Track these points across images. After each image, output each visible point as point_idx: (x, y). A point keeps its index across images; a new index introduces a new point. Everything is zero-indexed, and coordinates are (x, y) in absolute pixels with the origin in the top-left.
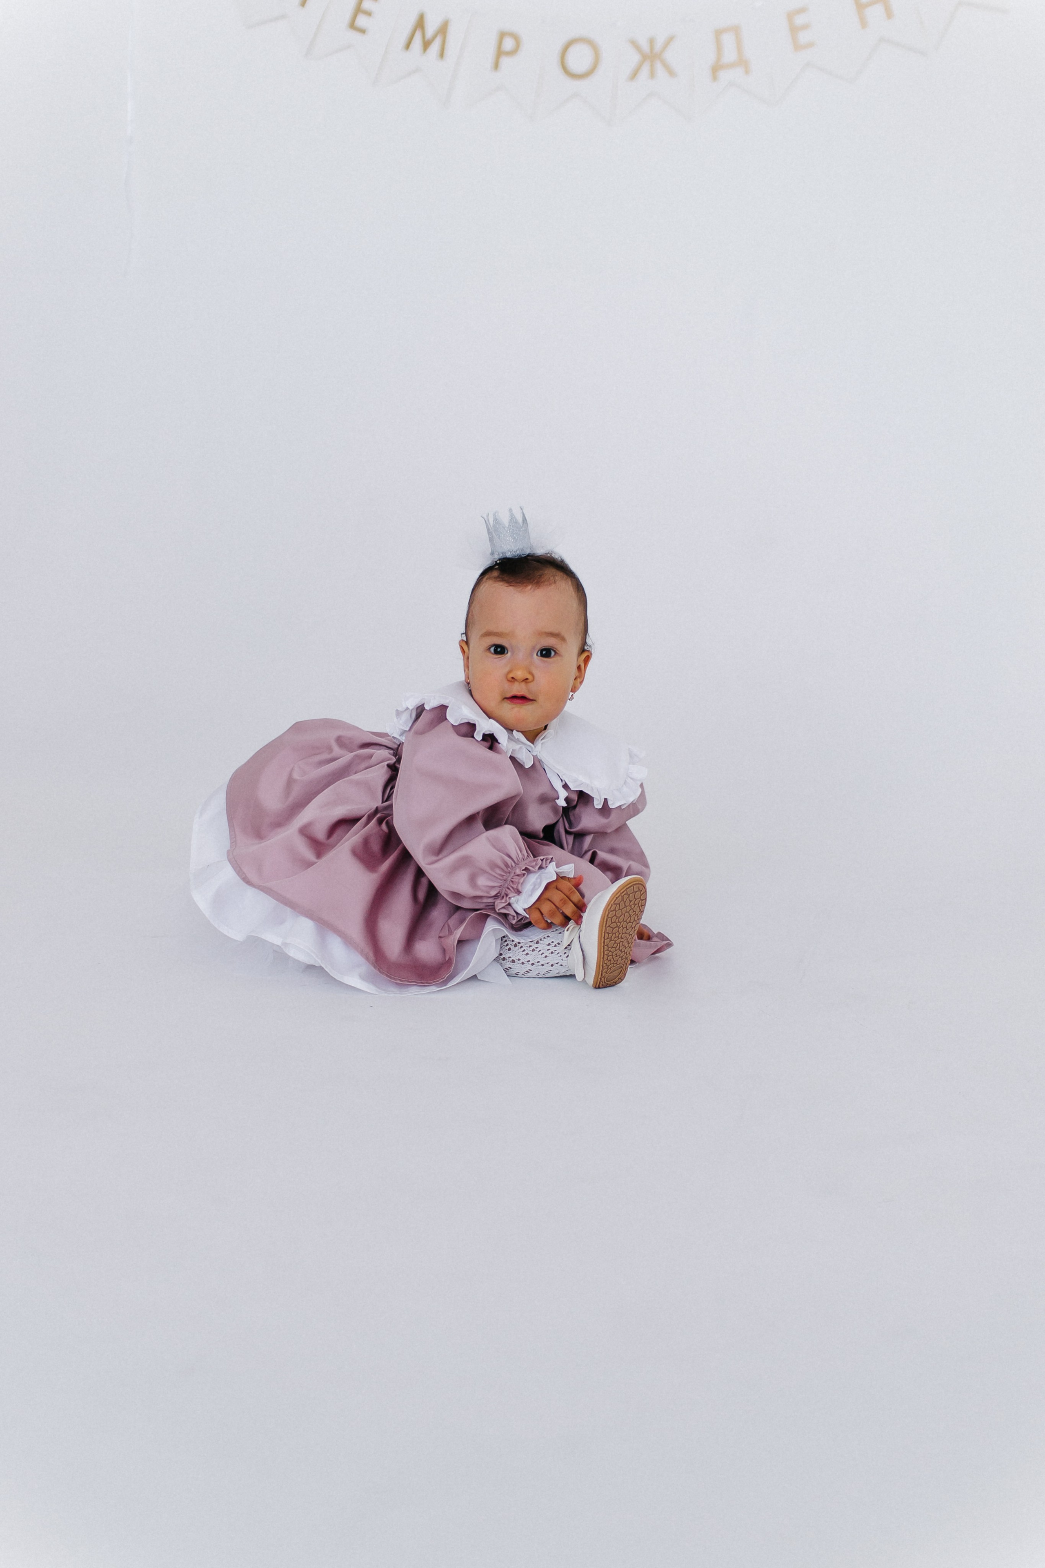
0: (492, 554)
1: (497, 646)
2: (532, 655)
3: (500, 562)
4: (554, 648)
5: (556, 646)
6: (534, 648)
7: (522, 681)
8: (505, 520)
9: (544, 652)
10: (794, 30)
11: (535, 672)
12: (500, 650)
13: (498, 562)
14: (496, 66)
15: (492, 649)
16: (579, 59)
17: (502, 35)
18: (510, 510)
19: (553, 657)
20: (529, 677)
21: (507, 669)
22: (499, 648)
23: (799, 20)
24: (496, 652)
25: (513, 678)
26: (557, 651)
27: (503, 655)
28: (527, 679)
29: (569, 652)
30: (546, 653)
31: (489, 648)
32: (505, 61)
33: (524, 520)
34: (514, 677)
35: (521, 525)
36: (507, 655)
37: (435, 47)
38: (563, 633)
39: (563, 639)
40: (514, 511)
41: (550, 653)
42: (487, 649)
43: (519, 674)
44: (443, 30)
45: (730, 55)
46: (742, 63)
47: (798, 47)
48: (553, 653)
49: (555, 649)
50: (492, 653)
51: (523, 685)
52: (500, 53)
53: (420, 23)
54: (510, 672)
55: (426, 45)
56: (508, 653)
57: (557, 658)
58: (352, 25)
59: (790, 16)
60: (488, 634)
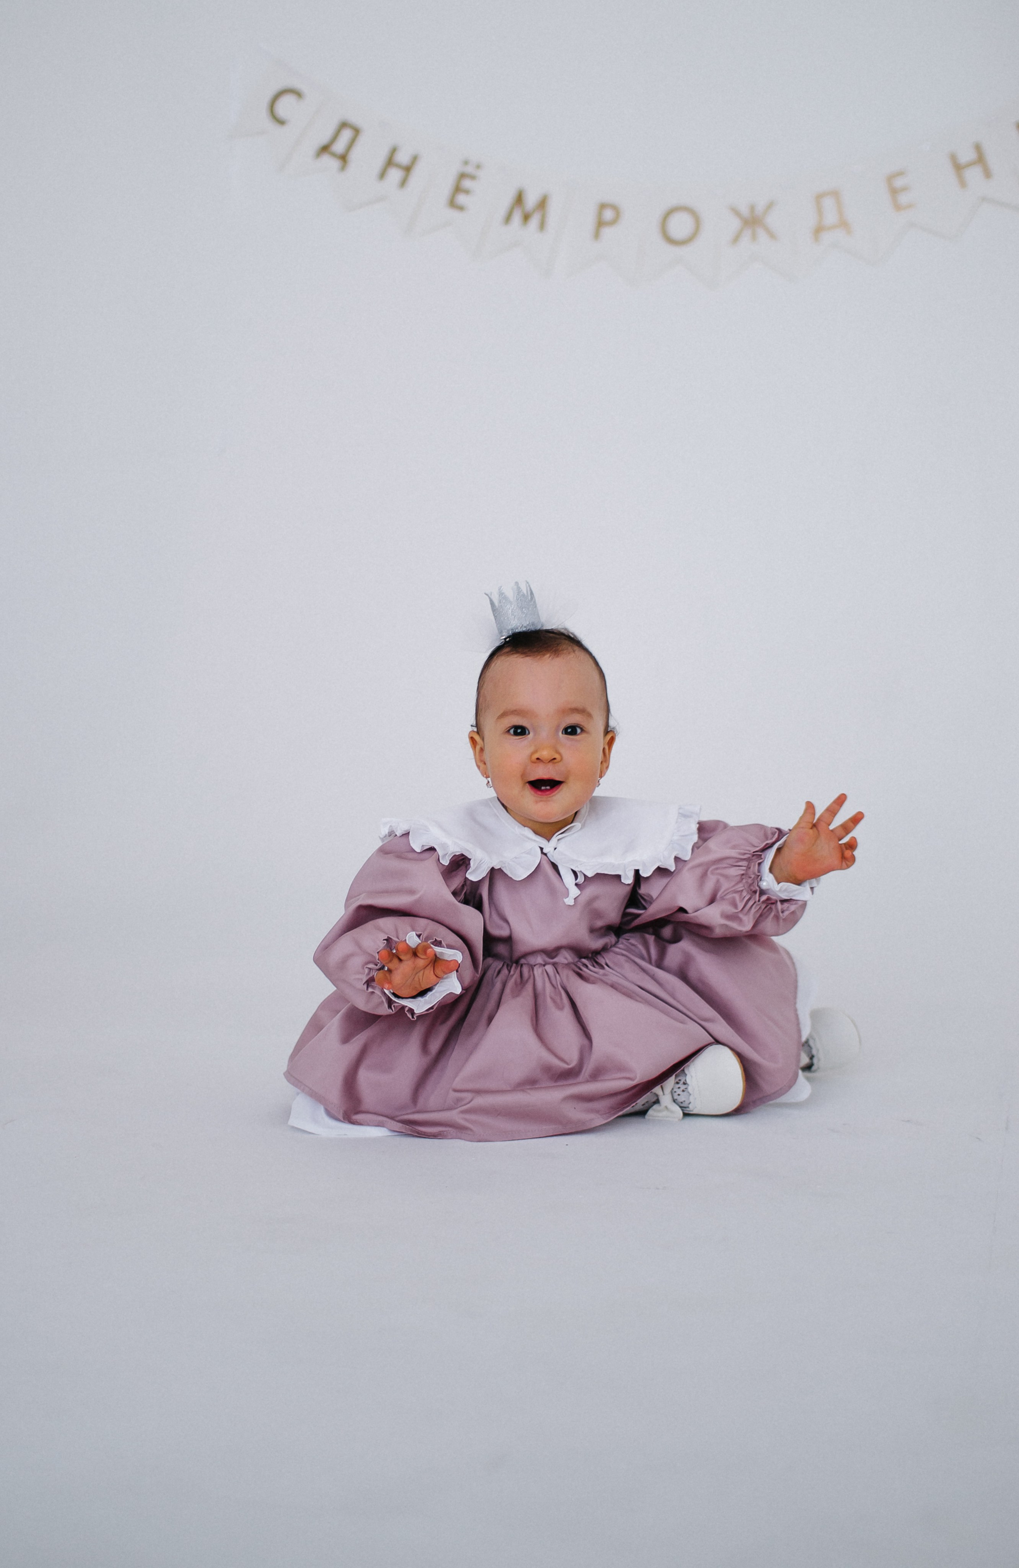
0: (501, 632)
1: (516, 727)
2: (558, 735)
3: (509, 640)
4: (581, 725)
5: (582, 724)
6: (558, 726)
7: (549, 762)
8: (510, 594)
9: (569, 730)
10: (894, 192)
11: (562, 751)
12: (520, 731)
13: (508, 639)
14: (597, 235)
15: (512, 731)
16: (680, 226)
17: (603, 206)
18: (517, 583)
19: (579, 734)
20: (557, 756)
21: (532, 749)
22: (520, 729)
23: (899, 183)
24: (516, 734)
25: (538, 759)
26: (584, 729)
27: (524, 736)
28: (555, 759)
29: (596, 726)
30: (571, 730)
31: (509, 731)
32: (607, 232)
33: (532, 593)
34: (540, 758)
35: (528, 599)
36: (529, 736)
37: (534, 221)
38: (589, 709)
39: (590, 715)
40: (520, 585)
41: (576, 731)
42: (506, 732)
43: (545, 754)
44: (542, 204)
45: (831, 218)
46: (844, 224)
47: (898, 207)
48: (579, 730)
49: (581, 727)
50: (512, 735)
51: (550, 766)
52: (600, 224)
53: (519, 199)
54: (535, 752)
55: (526, 218)
56: (529, 733)
57: (584, 735)
58: (453, 204)
59: (890, 179)
60: (504, 715)
